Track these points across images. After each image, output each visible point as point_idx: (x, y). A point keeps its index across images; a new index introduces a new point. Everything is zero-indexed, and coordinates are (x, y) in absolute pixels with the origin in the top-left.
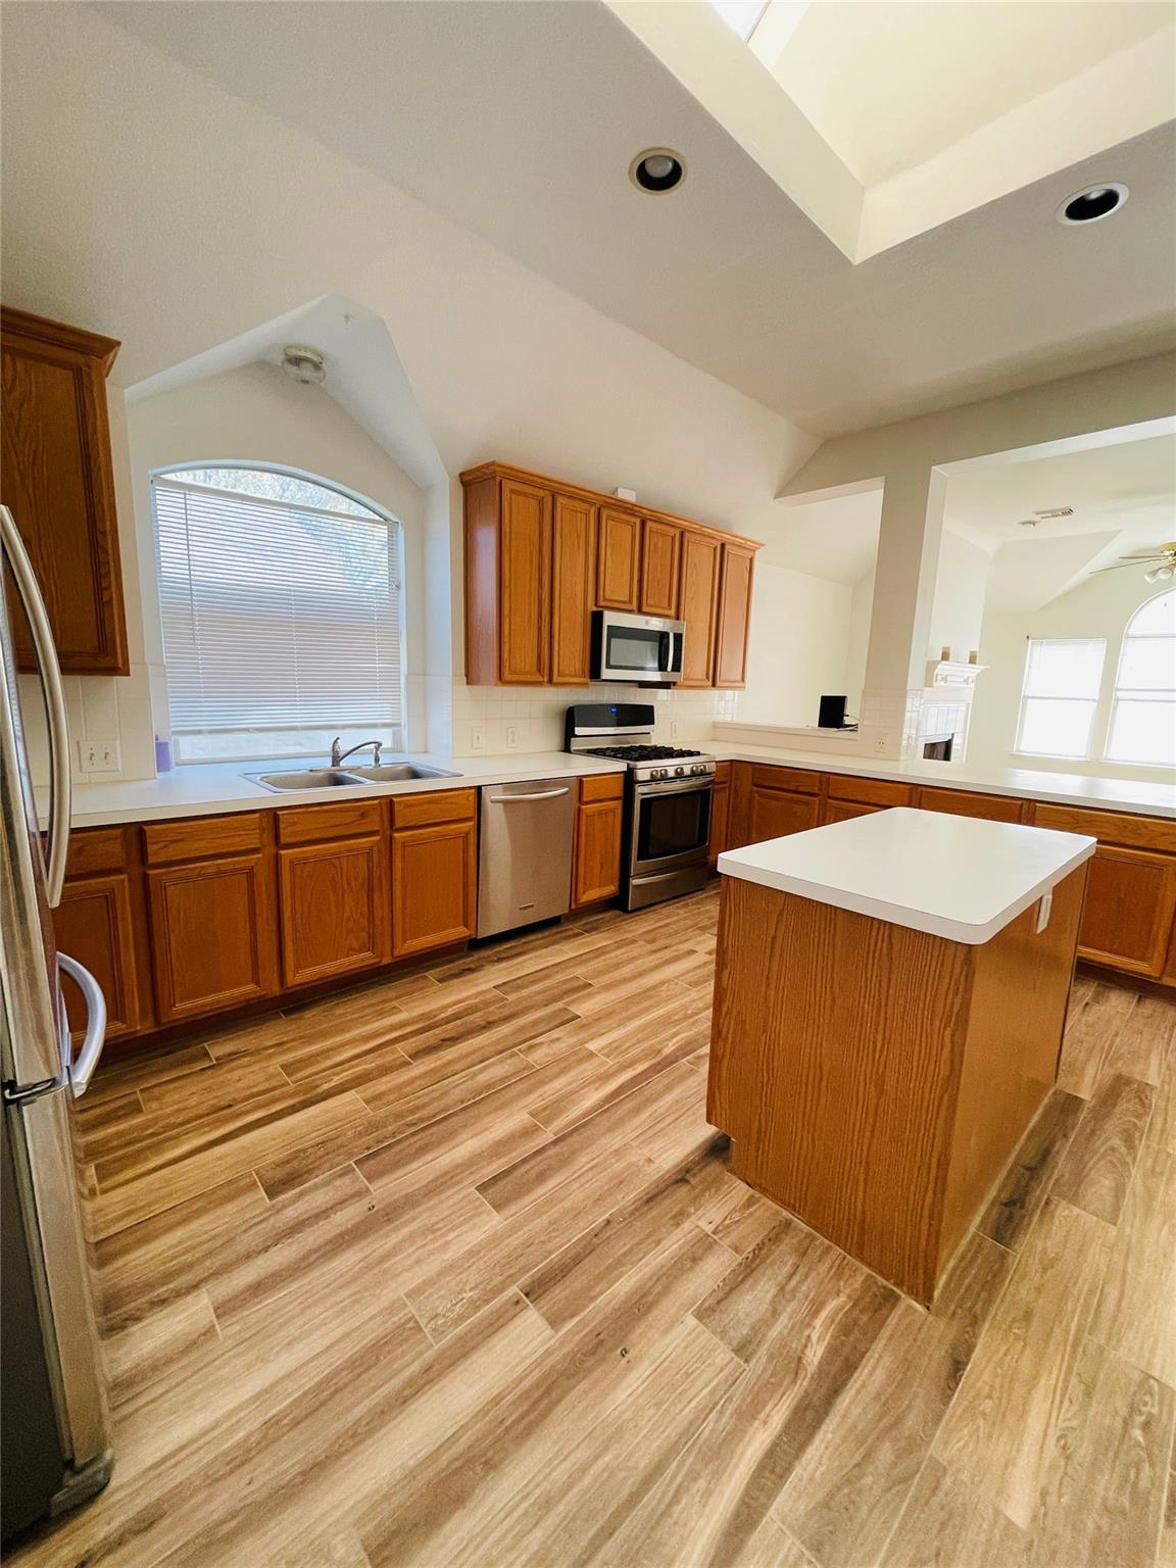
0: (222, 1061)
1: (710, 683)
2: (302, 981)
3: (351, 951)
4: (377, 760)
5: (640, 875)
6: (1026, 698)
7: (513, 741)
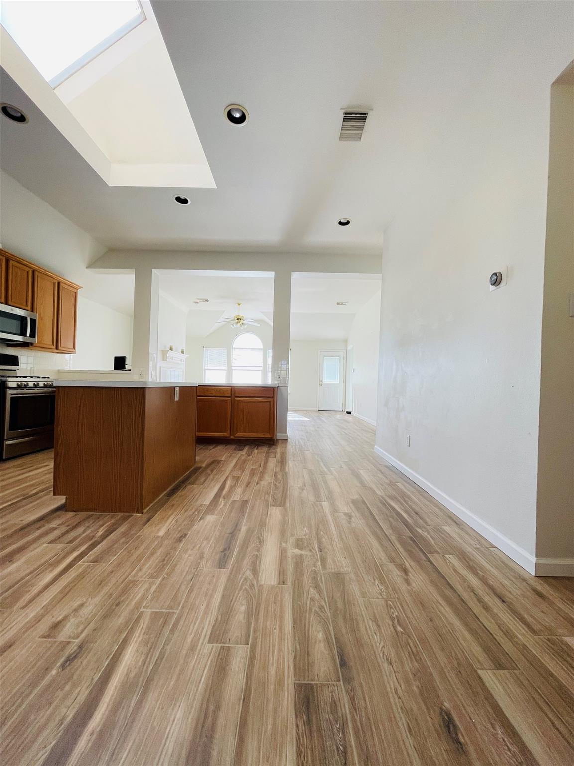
1: (55, 347)
5: (8, 439)
6: (205, 369)
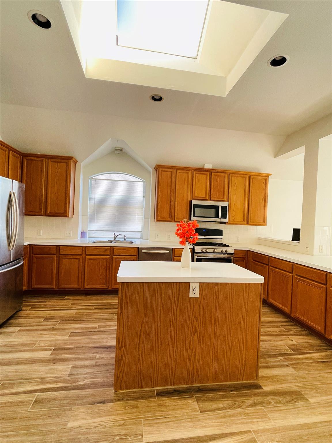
0: (67, 299)
2: (88, 288)
3: (100, 284)
4: (125, 239)
7: (169, 238)
